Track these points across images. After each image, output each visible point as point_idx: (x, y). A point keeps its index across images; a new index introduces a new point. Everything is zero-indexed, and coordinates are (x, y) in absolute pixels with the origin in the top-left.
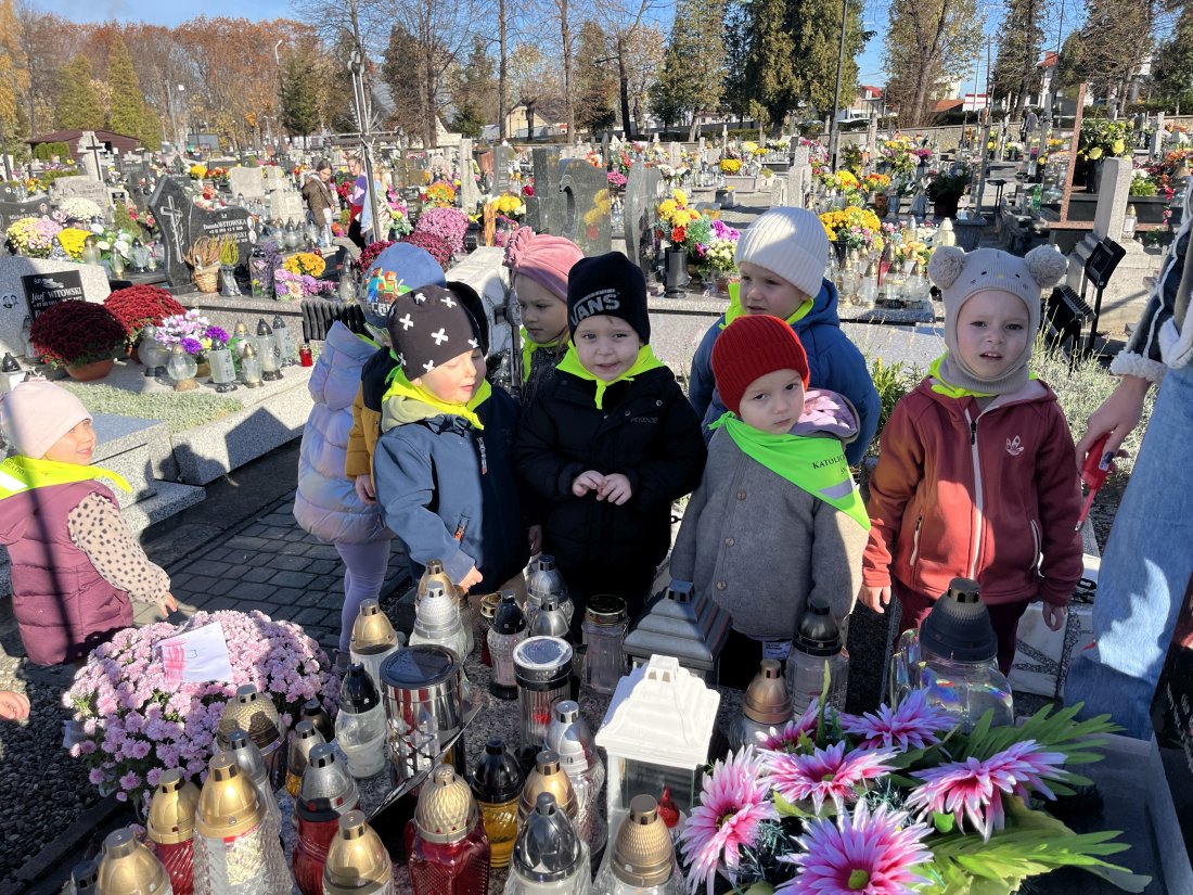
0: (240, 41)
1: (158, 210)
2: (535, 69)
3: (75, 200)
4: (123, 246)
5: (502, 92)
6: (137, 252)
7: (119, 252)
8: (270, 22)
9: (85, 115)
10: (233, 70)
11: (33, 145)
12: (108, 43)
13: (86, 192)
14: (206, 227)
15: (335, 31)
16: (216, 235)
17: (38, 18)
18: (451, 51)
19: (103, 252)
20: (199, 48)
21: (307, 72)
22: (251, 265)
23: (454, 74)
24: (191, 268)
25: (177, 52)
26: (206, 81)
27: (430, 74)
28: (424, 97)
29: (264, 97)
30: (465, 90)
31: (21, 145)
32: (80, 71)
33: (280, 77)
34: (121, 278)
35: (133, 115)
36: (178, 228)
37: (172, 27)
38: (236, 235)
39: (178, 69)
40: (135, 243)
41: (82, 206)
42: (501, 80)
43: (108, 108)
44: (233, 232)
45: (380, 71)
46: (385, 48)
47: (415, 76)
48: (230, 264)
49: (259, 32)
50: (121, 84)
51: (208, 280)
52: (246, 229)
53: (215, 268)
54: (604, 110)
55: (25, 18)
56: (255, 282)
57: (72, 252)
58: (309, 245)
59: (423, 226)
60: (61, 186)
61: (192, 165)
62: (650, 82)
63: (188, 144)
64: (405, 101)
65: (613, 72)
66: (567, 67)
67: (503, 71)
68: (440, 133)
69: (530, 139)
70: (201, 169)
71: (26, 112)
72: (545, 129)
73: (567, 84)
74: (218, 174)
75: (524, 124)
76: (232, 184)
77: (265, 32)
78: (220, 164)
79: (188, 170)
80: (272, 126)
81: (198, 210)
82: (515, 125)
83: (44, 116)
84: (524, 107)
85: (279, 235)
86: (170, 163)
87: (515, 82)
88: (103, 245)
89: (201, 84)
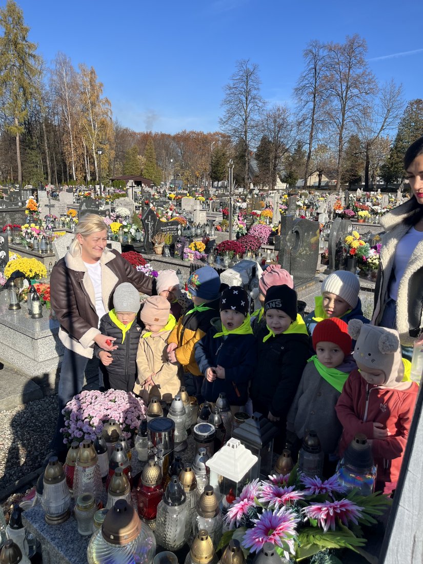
0: (198, 141)
2: (327, 155)
3: (121, 208)
4: (133, 231)
5: (307, 167)
6: (137, 234)
7: (131, 233)
8: (212, 133)
9: (133, 169)
10: (194, 153)
11: (113, 180)
12: (147, 140)
13: (126, 205)
14: (162, 228)
15: (237, 139)
16: (165, 231)
17: (122, 130)
18: (287, 147)
19: (125, 232)
20: (182, 144)
21: (223, 155)
22: (176, 245)
23: (286, 157)
24: (154, 244)
25: (173, 145)
26: (183, 157)
27: (276, 158)
28: (271, 167)
29: (204, 164)
30: (290, 165)
31: (108, 180)
32: (134, 152)
33: (211, 157)
34: (130, 244)
35: (152, 171)
36: (151, 228)
37: (173, 134)
39: (173, 151)
40: (137, 230)
41: (123, 210)
42: (308, 161)
43: (143, 167)
44: (172, 231)
45: (254, 155)
46: (257, 146)
47: (269, 158)
48: (168, 244)
49: (207, 137)
50: (149, 158)
51: (159, 250)
52: (177, 230)
53: (162, 245)
54: (356, 176)
55: (117, 130)
56: (176, 252)
57: (115, 231)
58: (205, 235)
59: (252, 231)
60: (117, 202)
61: (170, 194)
62: (381, 163)
63: (171, 183)
64: (263, 169)
65: (362, 159)
66: (340, 156)
67: (309, 157)
68: (277, 183)
69: (319, 187)
70: (173, 195)
71: (112, 167)
72: (328, 182)
73: (339, 163)
74: (179, 198)
75: (317, 180)
76: (182, 204)
77: (209, 137)
78: (181, 194)
79: (168, 196)
80: (206, 177)
81: (160, 222)
82: (313, 180)
83: (118, 169)
84: (318, 173)
85: (193, 230)
86: (162, 192)
87: (315, 162)
88: (126, 230)
89: (181, 158)
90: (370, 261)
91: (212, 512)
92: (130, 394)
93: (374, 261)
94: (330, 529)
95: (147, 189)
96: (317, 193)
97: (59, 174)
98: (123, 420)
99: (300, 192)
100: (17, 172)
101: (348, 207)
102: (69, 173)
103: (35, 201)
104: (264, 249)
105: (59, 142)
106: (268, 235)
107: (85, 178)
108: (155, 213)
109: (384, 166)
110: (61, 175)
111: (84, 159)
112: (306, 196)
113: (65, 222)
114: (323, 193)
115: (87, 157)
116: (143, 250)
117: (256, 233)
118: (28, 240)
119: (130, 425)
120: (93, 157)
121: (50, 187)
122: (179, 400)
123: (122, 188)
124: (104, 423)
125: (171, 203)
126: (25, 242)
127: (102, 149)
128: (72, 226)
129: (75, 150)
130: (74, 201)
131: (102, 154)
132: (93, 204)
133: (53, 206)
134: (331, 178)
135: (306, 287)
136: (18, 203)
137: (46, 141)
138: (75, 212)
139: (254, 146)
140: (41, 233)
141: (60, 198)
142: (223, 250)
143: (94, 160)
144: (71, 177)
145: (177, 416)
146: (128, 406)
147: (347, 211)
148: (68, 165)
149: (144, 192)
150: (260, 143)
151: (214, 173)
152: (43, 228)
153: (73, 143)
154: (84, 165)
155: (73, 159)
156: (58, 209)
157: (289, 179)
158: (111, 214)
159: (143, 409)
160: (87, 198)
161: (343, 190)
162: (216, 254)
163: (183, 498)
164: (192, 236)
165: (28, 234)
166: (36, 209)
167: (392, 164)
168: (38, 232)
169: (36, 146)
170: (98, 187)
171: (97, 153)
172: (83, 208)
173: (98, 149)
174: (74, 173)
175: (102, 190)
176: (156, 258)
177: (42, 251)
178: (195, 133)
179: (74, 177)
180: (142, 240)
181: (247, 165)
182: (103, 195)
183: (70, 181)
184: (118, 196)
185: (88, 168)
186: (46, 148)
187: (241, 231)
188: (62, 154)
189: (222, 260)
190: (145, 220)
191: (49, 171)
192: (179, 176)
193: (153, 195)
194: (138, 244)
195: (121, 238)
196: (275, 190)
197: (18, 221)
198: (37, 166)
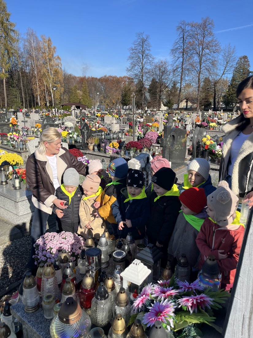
0: (114, 82)
1: (82, 130)
2: (191, 90)
3: (68, 122)
4: (75, 136)
5: (179, 97)
6: (78, 138)
7: (74, 137)
8: (122, 77)
9: (75, 99)
10: (111, 89)
11: (62, 106)
12: (83, 81)
13: (71, 121)
14: (92, 134)
15: (137, 80)
16: (94, 136)
17: (68, 75)
18: (167, 85)
20: (104, 83)
21: (129, 90)
22: (101, 145)
23: (167, 91)
24: (88, 144)
25: (99, 84)
27: (160, 91)
28: (158, 97)
29: (118, 96)
30: (169, 95)
31: (60, 106)
32: (75, 88)
33: (122, 91)
34: (73, 144)
35: (86, 100)
36: (86, 135)
37: (99, 77)
38: (99, 137)
39: (99, 88)
40: (78, 136)
41: (69, 124)
42: (179, 93)
43: (81, 97)
45: (147, 90)
46: (149, 84)
47: (156, 92)
48: (96, 144)
49: (119, 79)
50: (84, 92)
51: (91, 147)
52: (102, 135)
53: (93, 145)
54: (208, 102)
55: (65, 75)
56: (101, 149)
57: (64, 137)
58: (119, 138)
59: (146, 136)
60: (65, 119)
61: (97, 113)
62: (223, 94)
63: (98, 107)
64: (153, 98)
65: (212, 92)
66: (198, 90)
67: (180, 91)
68: (161, 107)
69: (186, 109)
70: (99, 115)
71: (62, 98)
72: (191, 106)
73: (198, 95)
74: (103, 116)
75: (185, 104)
76: (105, 120)
77: (121, 79)
78: (104, 114)
79: (96, 115)
80: (119, 103)
81: (91, 130)
82: (183, 105)
83: (66, 99)
84: (186, 100)
85: (111, 135)
86: (92, 113)
87: (184, 93)
88: (71, 136)
89: (104, 92)
90: (217, 152)
91: (124, 303)
92: (74, 234)
93: (219, 153)
94: (194, 312)
95: (83, 111)
96: (185, 113)
97: (30, 102)
98: (71, 250)
99: (175, 111)
100: (4, 101)
101: (204, 121)
102: (36, 101)
103: (15, 118)
104: (154, 146)
105: (30, 82)
106: (156, 138)
107: (46, 104)
108: (88, 125)
109: (224, 96)
110: (31, 103)
111: (45, 93)
112: (179, 114)
113: (34, 131)
114: (188, 113)
115: (47, 92)
116: (81, 148)
117: (149, 137)
118: (12, 142)
119: (75, 253)
120: (50, 92)
121: (24, 110)
122: (104, 237)
123: (68, 110)
124: (59, 252)
125: (98, 119)
126: (10, 144)
127: (56, 87)
128: (38, 133)
129: (40, 87)
130: (39, 118)
131: (56, 89)
132: (51, 120)
133: (27, 122)
134: (193, 103)
135: (179, 169)
136: (5, 120)
137: (22, 82)
138: (40, 125)
139: (147, 84)
140: (20, 138)
141: (31, 116)
142: (130, 147)
143: (51, 93)
144: (37, 104)
145: (103, 246)
146: (73, 241)
147: (203, 123)
148: (35, 96)
149: (82, 113)
150: (151, 83)
151: (124, 101)
152: (21, 135)
153: (38, 84)
154: (45, 97)
155: (38, 93)
156: (29, 123)
157: (168, 104)
158: (62, 126)
159: (83, 243)
160: (47, 116)
161: (201, 111)
162: (125, 149)
163: (107, 295)
164: (111, 139)
165: (12, 139)
166: (16, 123)
167: (229, 95)
168: (18, 137)
169: (15, 85)
170: (53, 110)
171: (53, 89)
172: (45, 123)
173: (54, 87)
174: (39, 102)
175: (56, 112)
176: (89, 153)
177: (20, 149)
178: (112, 77)
179: (39, 104)
180: (81, 142)
181: (143, 96)
182: (57, 115)
183: (37, 106)
184: (66, 115)
185: (48, 98)
186: (22, 86)
187: (140, 135)
188: (31, 90)
189: (129, 153)
190: (82, 129)
191: (24, 100)
192: (102, 103)
193: (87, 115)
194: (78, 144)
195: (68, 141)
196: (160, 111)
197: (5, 131)
198: (16, 98)
